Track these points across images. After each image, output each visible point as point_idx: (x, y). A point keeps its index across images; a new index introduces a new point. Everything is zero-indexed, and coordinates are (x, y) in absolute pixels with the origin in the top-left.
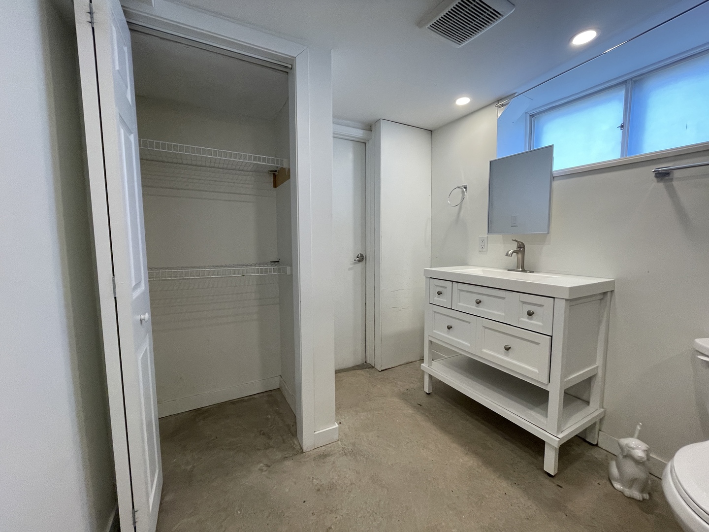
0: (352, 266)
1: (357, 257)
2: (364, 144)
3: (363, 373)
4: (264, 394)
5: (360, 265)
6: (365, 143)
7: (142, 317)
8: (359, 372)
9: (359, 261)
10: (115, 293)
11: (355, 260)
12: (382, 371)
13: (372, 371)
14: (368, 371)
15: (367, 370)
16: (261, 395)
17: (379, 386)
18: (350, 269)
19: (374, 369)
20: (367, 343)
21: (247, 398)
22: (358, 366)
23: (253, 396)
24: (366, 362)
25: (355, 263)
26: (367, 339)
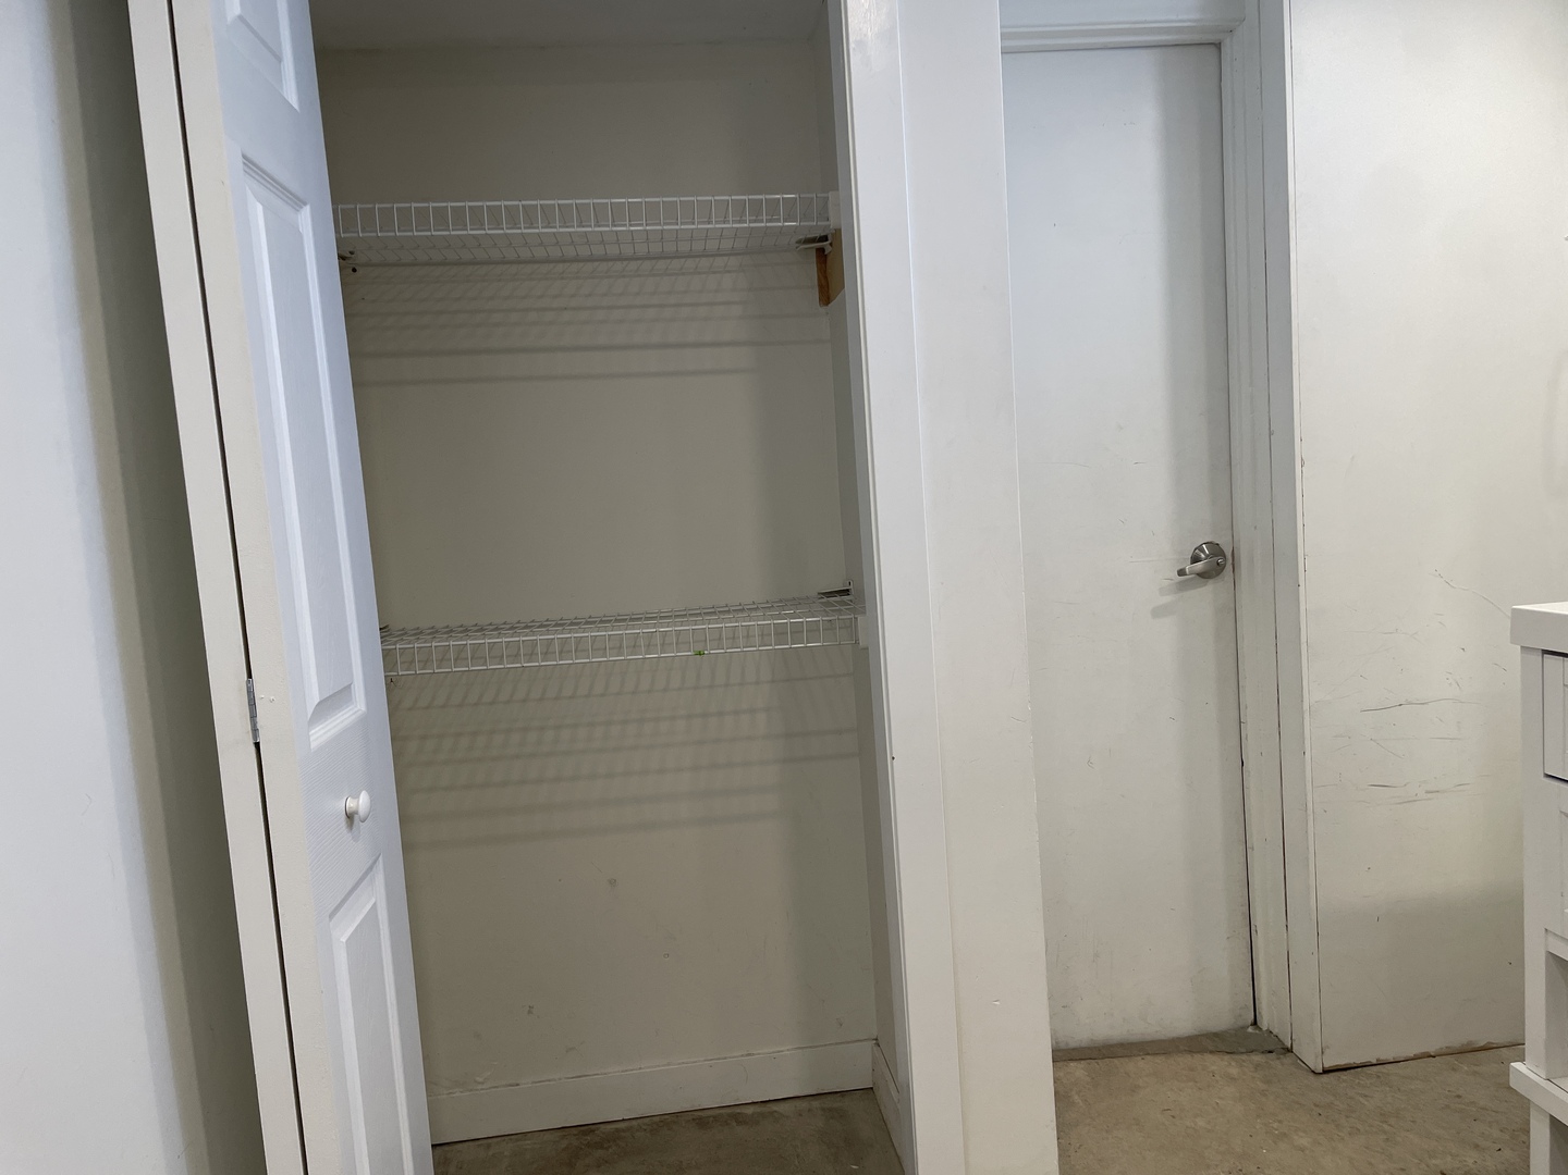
0: (1167, 599)
1: (1195, 559)
2: (1213, 50)
3: (1234, 1071)
4: (816, 1104)
5: (1205, 597)
6: (1218, 46)
7: (351, 804)
8: (1217, 1063)
9: (1203, 575)
10: (255, 731)
11: (1181, 573)
12: (1326, 1071)
13: (1278, 1065)
14: (1257, 1067)
15: (1257, 1058)
16: (804, 1105)
17: (1304, 1141)
18: (1158, 612)
19: (1288, 1059)
20: (1259, 942)
21: (750, 1110)
22: (1216, 1036)
23: (775, 1107)
24: (1255, 1023)
25: (1180, 583)
26: (1258, 920)
